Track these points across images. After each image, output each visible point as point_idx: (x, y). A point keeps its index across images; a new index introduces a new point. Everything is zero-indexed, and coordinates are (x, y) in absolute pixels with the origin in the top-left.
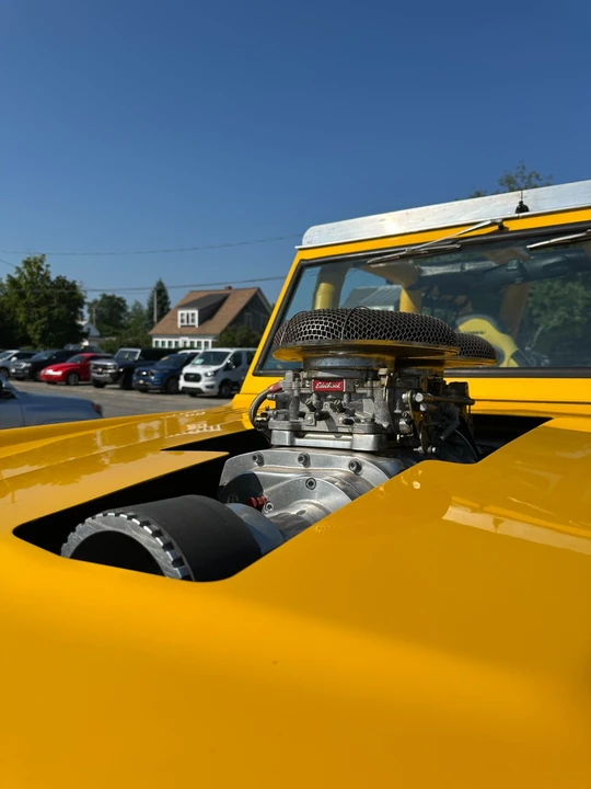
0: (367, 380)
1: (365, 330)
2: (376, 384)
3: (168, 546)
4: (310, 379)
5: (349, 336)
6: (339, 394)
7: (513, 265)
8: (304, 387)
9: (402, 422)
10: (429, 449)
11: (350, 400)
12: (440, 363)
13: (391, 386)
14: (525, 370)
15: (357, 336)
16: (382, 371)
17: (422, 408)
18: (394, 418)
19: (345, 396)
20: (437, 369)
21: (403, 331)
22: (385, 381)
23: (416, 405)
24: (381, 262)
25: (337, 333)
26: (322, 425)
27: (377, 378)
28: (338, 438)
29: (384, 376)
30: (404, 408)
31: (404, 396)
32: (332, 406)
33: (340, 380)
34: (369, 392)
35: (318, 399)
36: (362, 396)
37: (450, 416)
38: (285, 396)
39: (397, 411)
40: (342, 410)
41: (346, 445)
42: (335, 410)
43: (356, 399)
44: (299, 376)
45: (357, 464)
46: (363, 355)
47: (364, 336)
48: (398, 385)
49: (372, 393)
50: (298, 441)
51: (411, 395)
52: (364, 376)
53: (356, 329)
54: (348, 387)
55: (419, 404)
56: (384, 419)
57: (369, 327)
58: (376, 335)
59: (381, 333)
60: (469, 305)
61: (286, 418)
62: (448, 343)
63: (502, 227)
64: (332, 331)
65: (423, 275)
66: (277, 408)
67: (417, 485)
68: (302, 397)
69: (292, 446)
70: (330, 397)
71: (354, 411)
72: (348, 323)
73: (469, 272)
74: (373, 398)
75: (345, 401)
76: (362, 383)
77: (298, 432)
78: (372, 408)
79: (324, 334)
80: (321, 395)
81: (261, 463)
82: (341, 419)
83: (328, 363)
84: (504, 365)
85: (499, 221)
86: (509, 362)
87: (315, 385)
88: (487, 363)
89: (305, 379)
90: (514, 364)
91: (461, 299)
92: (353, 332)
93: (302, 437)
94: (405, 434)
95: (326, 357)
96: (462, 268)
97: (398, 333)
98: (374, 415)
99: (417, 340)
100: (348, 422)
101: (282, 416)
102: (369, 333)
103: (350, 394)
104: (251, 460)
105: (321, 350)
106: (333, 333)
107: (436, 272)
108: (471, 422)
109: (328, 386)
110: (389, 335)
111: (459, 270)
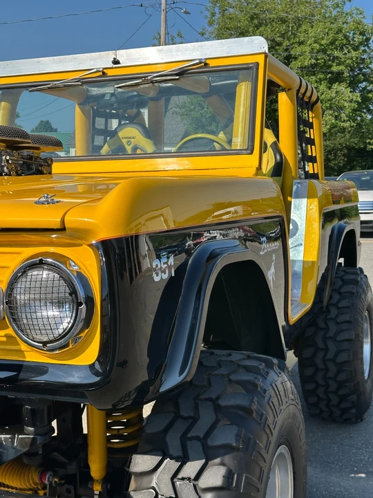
9: (5, 168)
17: (10, 162)
18: (2, 167)
31: (3, 157)
39: (3, 164)
51: (6, 157)
63: (104, 73)
65: (90, 94)
94: (6, 173)
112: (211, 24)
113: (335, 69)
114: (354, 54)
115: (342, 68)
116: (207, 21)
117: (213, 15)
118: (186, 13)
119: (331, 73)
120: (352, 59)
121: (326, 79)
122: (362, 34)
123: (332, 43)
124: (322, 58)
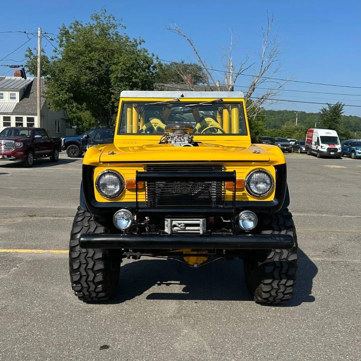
4: (176, 134)
38: (172, 136)
63: (178, 100)
109: (180, 135)
112: (61, 46)
113: (134, 80)
114: (143, 73)
115: (137, 80)
116: (58, 44)
117: (62, 41)
118: (51, 39)
119: (133, 82)
120: (143, 76)
121: (129, 85)
122: (147, 63)
123: (132, 66)
124: (127, 74)
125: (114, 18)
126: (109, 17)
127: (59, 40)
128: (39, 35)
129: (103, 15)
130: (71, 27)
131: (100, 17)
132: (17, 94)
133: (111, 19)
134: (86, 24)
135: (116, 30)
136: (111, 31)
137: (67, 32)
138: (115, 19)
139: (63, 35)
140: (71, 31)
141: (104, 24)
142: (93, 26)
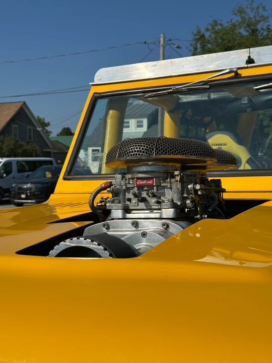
0: (167, 178)
1: (166, 149)
2: (173, 180)
3: (105, 249)
4: (133, 179)
5: (158, 153)
6: (151, 187)
7: (245, 101)
8: (129, 183)
9: (188, 202)
10: (203, 216)
11: (158, 190)
12: (204, 168)
13: (182, 181)
14: (257, 171)
15: (162, 153)
16: (176, 173)
17: (199, 193)
18: (184, 199)
19: (155, 188)
20: (203, 171)
21: (187, 150)
22: (178, 178)
23: (196, 191)
24: (155, 96)
25: (151, 152)
26: (142, 205)
27: (173, 176)
28: (152, 212)
29: (178, 175)
30: (188, 193)
31: (189, 186)
32: (148, 194)
33: (152, 178)
34: (169, 185)
35: (138, 190)
36: (164, 187)
37: (213, 198)
38: (118, 189)
39: (185, 195)
40: (154, 196)
41: (157, 215)
42: (149, 196)
43: (161, 189)
44: (125, 177)
45: (167, 224)
46: (164, 164)
47: (166, 153)
48: (185, 180)
49: (171, 185)
50: (128, 216)
51: (193, 186)
52: (166, 176)
53: (162, 149)
54: (156, 182)
55: (197, 190)
56: (178, 200)
57: (168, 148)
58: (173, 153)
59: (175, 151)
60: (214, 123)
61: (119, 203)
62: (211, 156)
63: (237, 74)
64: (148, 150)
65: (181, 101)
66: (113, 197)
67: (198, 235)
68: (128, 189)
69: (124, 218)
70: (146, 188)
71: (160, 197)
72: (157, 146)
73: (214, 100)
74: (171, 188)
75: (155, 190)
76: (165, 180)
77: (127, 210)
78: (171, 194)
79: (144, 152)
80: (140, 188)
81: (108, 228)
82: (153, 201)
83: (144, 168)
84: (241, 168)
85: (235, 70)
86: (244, 166)
87: (136, 182)
88: (232, 167)
89: (129, 179)
90: (248, 167)
91: (207, 119)
92: (160, 151)
93: (130, 213)
94: (190, 208)
95: (143, 165)
96: (209, 97)
97: (184, 151)
98: (172, 198)
99: (194, 155)
100: (158, 203)
101: (117, 201)
102: (169, 151)
103: (157, 186)
104: (102, 227)
105: (139, 162)
106: (149, 151)
107: (190, 100)
108: (224, 203)
109: (145, 182)
110: (179, 152)
111: (207, 98)
118: (178, 47)
125: (264, 8)
126: (258, 8)
127: (192, 49)
128: (162, 43)
129: (250, 6)
130: (207, 30)
131: (245, 9)
132: (145, 122)
133: (260, 10)
134: (228, 22)
135: (267, 24)
136: (259, 27)
137: (203, 36)
138: (266, 9)
139: (197, 40)
140: (207, 34)
141: (250, 18)
142: (237, 23)
